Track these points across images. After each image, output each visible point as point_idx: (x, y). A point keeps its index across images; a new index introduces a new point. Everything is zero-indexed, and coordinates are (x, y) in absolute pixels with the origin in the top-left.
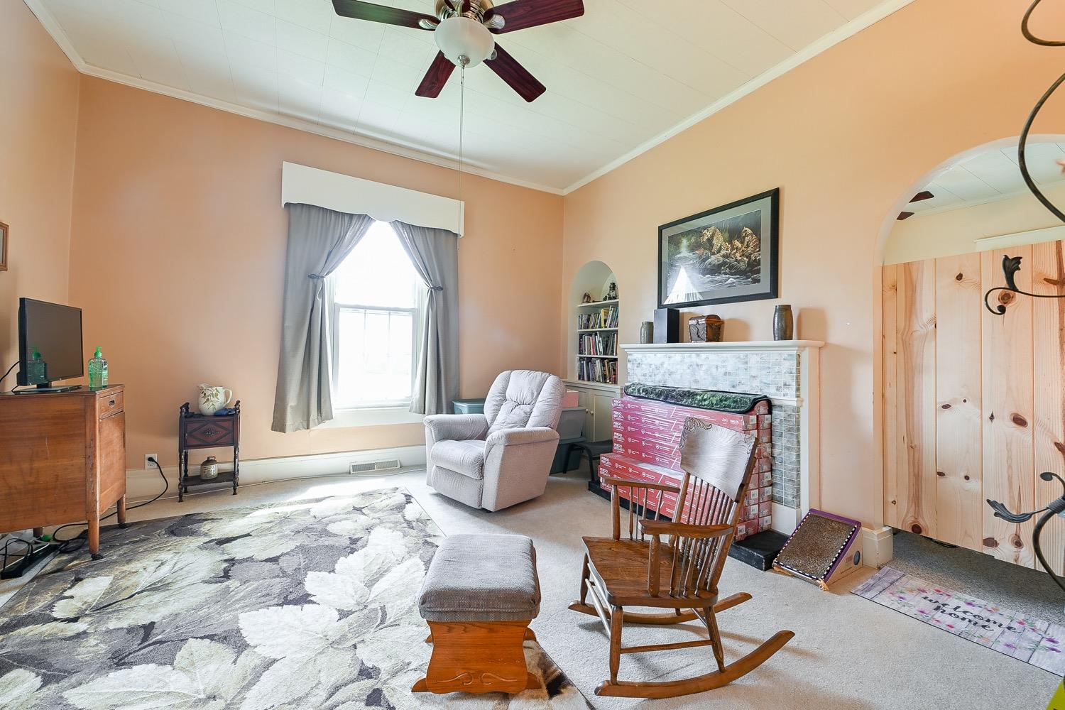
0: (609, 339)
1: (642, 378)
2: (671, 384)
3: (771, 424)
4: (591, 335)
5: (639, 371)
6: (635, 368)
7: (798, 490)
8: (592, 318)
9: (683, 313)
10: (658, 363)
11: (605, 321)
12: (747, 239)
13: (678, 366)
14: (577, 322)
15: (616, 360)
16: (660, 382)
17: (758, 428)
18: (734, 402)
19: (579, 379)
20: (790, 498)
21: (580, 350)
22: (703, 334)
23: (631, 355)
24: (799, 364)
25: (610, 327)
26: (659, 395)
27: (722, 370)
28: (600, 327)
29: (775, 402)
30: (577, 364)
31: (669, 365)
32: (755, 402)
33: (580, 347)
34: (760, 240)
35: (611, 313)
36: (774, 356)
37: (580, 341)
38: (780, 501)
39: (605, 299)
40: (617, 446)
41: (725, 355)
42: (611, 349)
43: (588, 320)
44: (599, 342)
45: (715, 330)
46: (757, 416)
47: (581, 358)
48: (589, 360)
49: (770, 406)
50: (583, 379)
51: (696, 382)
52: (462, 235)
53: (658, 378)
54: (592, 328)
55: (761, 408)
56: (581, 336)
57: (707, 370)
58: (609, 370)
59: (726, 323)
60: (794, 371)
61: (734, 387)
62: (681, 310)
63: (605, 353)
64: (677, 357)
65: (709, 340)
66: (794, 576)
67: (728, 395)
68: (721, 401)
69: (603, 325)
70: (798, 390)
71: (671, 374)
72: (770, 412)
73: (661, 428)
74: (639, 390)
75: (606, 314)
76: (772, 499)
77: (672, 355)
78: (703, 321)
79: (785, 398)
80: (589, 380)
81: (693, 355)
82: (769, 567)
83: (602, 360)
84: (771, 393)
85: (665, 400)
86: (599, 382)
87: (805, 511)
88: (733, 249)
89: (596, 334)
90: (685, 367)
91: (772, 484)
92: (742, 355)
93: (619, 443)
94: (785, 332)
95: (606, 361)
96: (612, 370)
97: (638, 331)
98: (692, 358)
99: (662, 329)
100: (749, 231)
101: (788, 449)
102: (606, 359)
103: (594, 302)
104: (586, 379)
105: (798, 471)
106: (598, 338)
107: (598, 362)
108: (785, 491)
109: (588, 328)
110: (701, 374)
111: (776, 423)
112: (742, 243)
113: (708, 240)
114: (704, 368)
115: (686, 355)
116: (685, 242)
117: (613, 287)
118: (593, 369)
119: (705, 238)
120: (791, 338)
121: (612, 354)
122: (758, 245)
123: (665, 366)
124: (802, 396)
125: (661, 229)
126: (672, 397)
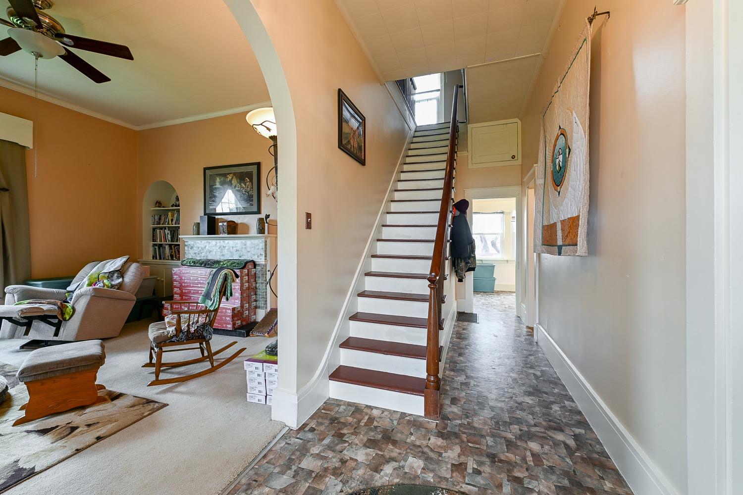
0: (175, 232)
1: (194, 255)
2: (210, 258)
3: (255, 273)
4: (162, 229)
5: (191, 252)
6: (190, 249)
7: (266, 301)
8: (163, 218)
9: (218, 219)
10: (203, 246)
11: (172, 220)
12: (247, 183)
13: (214, 248)
14: (151, 220)
15: (179, 245)
16: (204, 257)
17: (248, 275)
18: (238, 264)
19: (153, 258)
20: (263, 305)
21: (153, 239)
22: (225, 230)
23: (187, 242)
24: (266, 245)
25: (175, 224)
26: (201, 264)
27: (235, 249)
28: (168, 224)
29: (257, 263)
30: (151, 249)
31: (209, 247)
32: (247, 263)
33: (153, 237)
34: (252, 185)
35: (176, 215)
36: (256, 242)
37: (153, 233)
38: (259, 307)
39: (172, 206)
40: (176, 296)
41: (236, 241)
42: (176, 238)
43: (160, 219)
44: (168, 234)
45: (233, 229)
46: (248, 270)
47: (154, 245)
48: (160, 246)
49: (255, 264)
50: (156, 259)
51: (223, 255)
52: (31, 147)
53: (203, 255)
54: (163, 224)
55: (250, 266)
56: (154, 229)
57: (229, 249)
58: (175, 252)
59: (239, 225)
60: (264, 248)
61: (240, 257)
62: (217, 217)
63: (172, 241)
64: (213, 242)
65: (229, 233)
66: (258, 336)
67: (235, 261)
68: (232, 264)
69: (170, 223)
70: (266, 256)
71: (210, 252)
72: (255, 268)
73: (202, 282)
74: (190, 262)
75: (173, 216)
76: (256, 307)
77: (210, 241)
78: (225, 224)
79: (260, 260)
80: (160, 259)
81: (222, 241)
82: (248, 335)
83: (170, 245)
84: (255, 258)
85: (205, 266)
86: (169, 259)
87: (269, 309)
88: (241, 188)
89: (166, 229)
90: (217, 248)
91: (256, 301)
92: (243, 241)
93: (177, 294)
94: (261, 231)
95: (173, 246)
96: (177, 252)
97: (191, 227)
98: (221, 243)
99: (204, 227)
100: (248, 180)
101: (262, 283)
102: (173, 244)
103: (163, 207)
104: (158, 258)
105: (266, 292)
106: (167, 231)
107: (167, 247)
108: (261, 303)
109: (159, 224)
110: (225, 251)
111: (257, 273)
112: (245, 185)
113: (230, 180)
114: (227, 248)
115: (218, 241)
116: (218, 180)
117: (177, 199)
118: (164, 252)
119: (229, 179)
120: (264, 233)
121: (176, 242)
122: (252, 188)
123: (207, 247)
124: (268, 259)
125: (205, 169)
126: (208, 264)
